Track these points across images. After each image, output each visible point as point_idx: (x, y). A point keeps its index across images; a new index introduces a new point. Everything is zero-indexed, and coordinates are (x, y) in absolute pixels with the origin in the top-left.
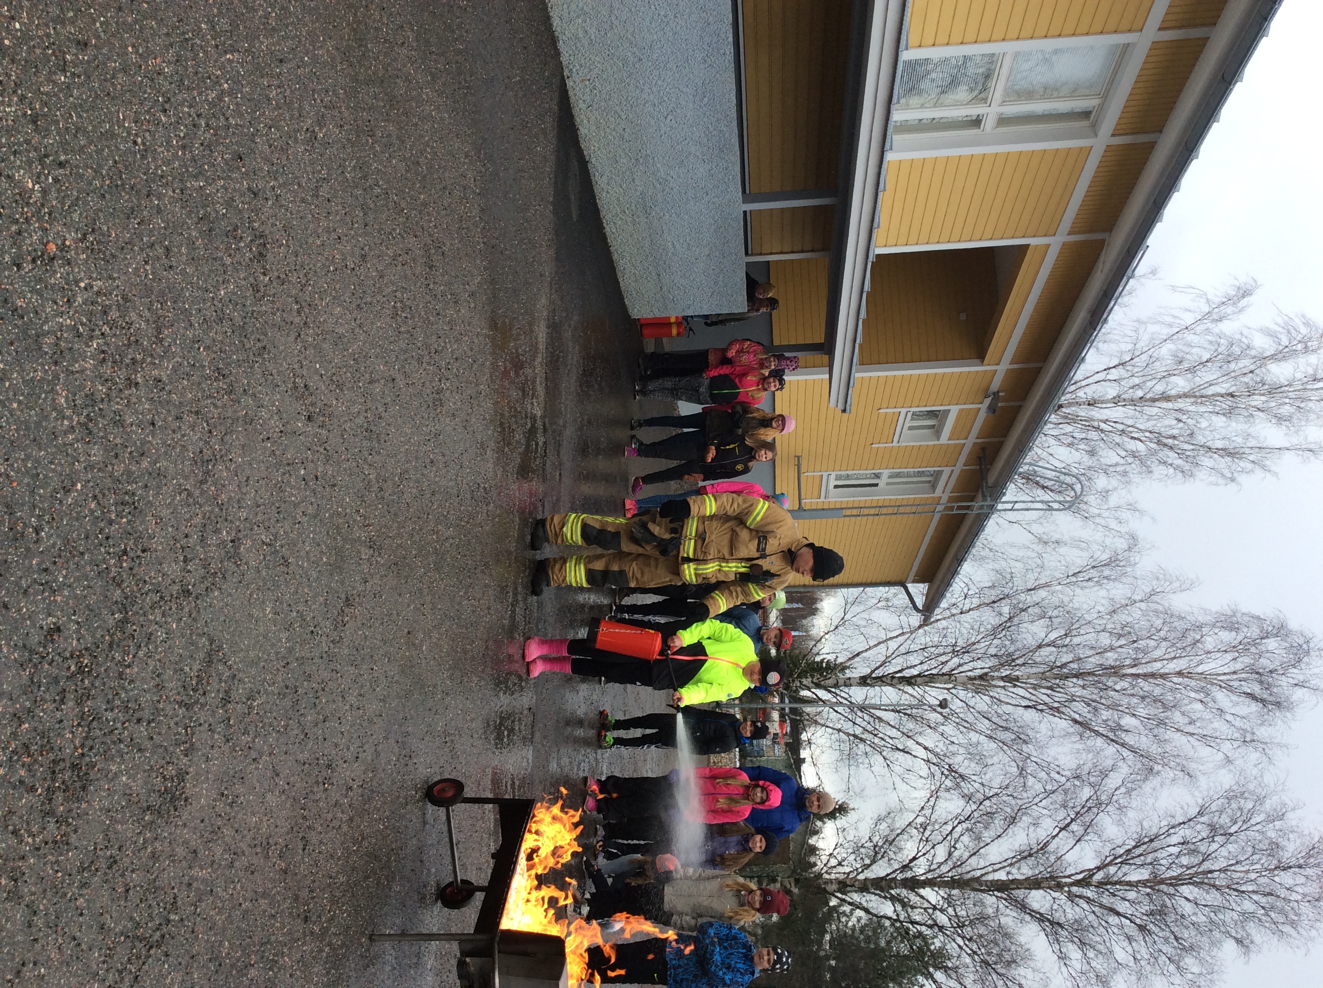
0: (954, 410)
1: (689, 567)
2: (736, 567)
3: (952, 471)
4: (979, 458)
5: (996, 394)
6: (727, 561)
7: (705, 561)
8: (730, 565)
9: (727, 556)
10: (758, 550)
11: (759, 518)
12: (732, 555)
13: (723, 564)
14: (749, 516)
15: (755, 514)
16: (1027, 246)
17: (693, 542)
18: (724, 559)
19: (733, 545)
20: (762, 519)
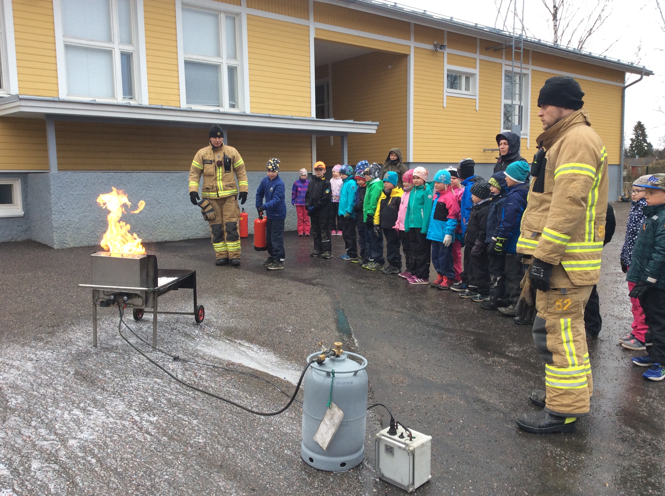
0: (447, 67)
1: (220, 194)
2: (219, 172)
3: (506, 65)
4: (495, 50)
5: (435, 46)
6: (217, 177)
7: (217, 187)
8: (218, 175)
9: (214, 178)
10: (211, 164)
11: (198, 164)
12: (213, 175)
13: (218, 179)
14: (198, 168)
15: (196, 166)
16: (316, 39)
17: (210, 193)
18: (216, 179)
19: (210, 175)
20: (198, 162)
